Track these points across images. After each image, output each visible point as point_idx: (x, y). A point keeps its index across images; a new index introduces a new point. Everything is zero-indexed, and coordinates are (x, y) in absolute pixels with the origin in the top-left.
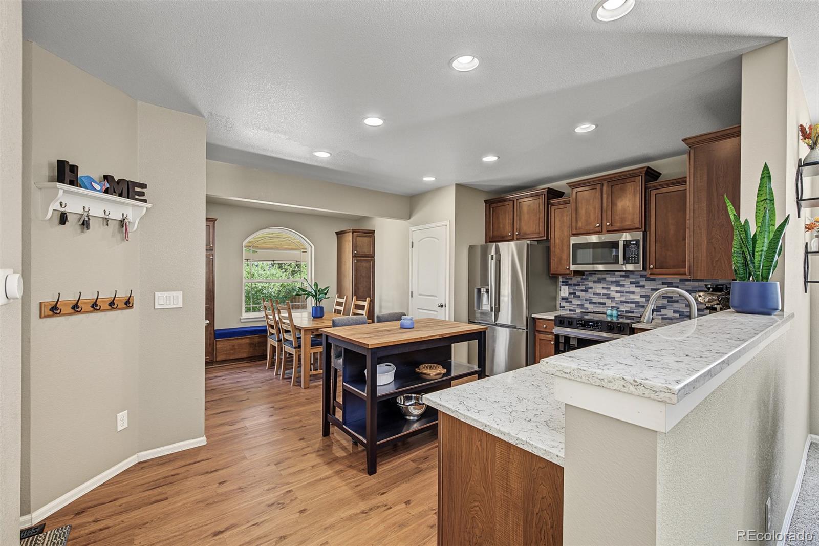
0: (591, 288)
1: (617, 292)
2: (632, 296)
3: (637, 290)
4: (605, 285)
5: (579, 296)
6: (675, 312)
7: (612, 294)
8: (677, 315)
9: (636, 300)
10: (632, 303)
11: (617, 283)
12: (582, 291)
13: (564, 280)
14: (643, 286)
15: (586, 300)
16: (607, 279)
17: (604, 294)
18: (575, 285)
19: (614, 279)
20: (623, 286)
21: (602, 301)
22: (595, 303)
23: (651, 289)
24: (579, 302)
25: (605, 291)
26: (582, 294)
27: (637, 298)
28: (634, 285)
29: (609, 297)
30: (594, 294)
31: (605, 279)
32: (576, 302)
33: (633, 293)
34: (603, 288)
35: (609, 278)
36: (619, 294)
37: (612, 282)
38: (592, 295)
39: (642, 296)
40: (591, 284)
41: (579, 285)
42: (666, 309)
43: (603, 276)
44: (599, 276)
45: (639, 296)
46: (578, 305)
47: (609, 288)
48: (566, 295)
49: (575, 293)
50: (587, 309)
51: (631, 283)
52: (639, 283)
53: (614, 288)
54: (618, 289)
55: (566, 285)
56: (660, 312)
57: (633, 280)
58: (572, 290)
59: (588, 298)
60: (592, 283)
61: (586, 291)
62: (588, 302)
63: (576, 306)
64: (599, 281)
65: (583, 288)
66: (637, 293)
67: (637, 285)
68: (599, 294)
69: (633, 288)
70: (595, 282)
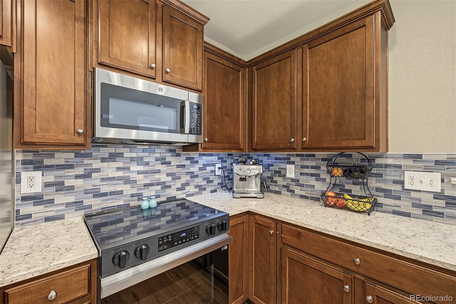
0: (98, 170)
1: (139, 173)
2: (157, 176)
3: (163, 168)
4: (121, 165)
5: (72, 188)
6: (196, 187)
7: (133, 176)
8: (197, 190)
9: (162, 181)
10: (158, 184)
11: (139, 161)
12: (77, 177)
13: (30, 157)
14: (169, 163)
15: (86, 192)
16: (125, 155)
17: (119, 179)
18: (60, 167)
19: (134, 155)
20: (147, 164)
21: (118, 188)
22: (105, 194)
23: (177, 165)
24: (71, 199)
25: (120, 174)
26: (79, 183)
27: (163, 178)
28: (159, 162)
29: (127, 181)
30: (103, 179)
31: (121, 155)
32: (61, 199)
33: (158, 172)
34: (118, 169)
35: (128, 154)
36: (142, 176)
37: (132, 159)
38: (98, 183)
39: (168, 175)
40: (96, 164)
41: (71, 167)
42: (189, 185)
43: (120, 150)
44: (112, 150)
45: (166, 175)
46: (68, 205)
47: (128, 169)
48: (38, 189)
49: (63, 183)
50: (90, 206)
51: (157, 160)
52: (165, 159)
53: (135, 168)
54: (141, 168)
55: (36, 169)
57: (159, 156)
58: (53, 177)
59: (90, 187)
60: (99, 161)
61: (87, 176)
62: (91, 195)
63: (63, 207)
64: (112, 157)
65: (80, 171)
66: (163, 172)
67: (163, 161)
68: (113, 179)
69: (158, 166)
70: (103, 160)
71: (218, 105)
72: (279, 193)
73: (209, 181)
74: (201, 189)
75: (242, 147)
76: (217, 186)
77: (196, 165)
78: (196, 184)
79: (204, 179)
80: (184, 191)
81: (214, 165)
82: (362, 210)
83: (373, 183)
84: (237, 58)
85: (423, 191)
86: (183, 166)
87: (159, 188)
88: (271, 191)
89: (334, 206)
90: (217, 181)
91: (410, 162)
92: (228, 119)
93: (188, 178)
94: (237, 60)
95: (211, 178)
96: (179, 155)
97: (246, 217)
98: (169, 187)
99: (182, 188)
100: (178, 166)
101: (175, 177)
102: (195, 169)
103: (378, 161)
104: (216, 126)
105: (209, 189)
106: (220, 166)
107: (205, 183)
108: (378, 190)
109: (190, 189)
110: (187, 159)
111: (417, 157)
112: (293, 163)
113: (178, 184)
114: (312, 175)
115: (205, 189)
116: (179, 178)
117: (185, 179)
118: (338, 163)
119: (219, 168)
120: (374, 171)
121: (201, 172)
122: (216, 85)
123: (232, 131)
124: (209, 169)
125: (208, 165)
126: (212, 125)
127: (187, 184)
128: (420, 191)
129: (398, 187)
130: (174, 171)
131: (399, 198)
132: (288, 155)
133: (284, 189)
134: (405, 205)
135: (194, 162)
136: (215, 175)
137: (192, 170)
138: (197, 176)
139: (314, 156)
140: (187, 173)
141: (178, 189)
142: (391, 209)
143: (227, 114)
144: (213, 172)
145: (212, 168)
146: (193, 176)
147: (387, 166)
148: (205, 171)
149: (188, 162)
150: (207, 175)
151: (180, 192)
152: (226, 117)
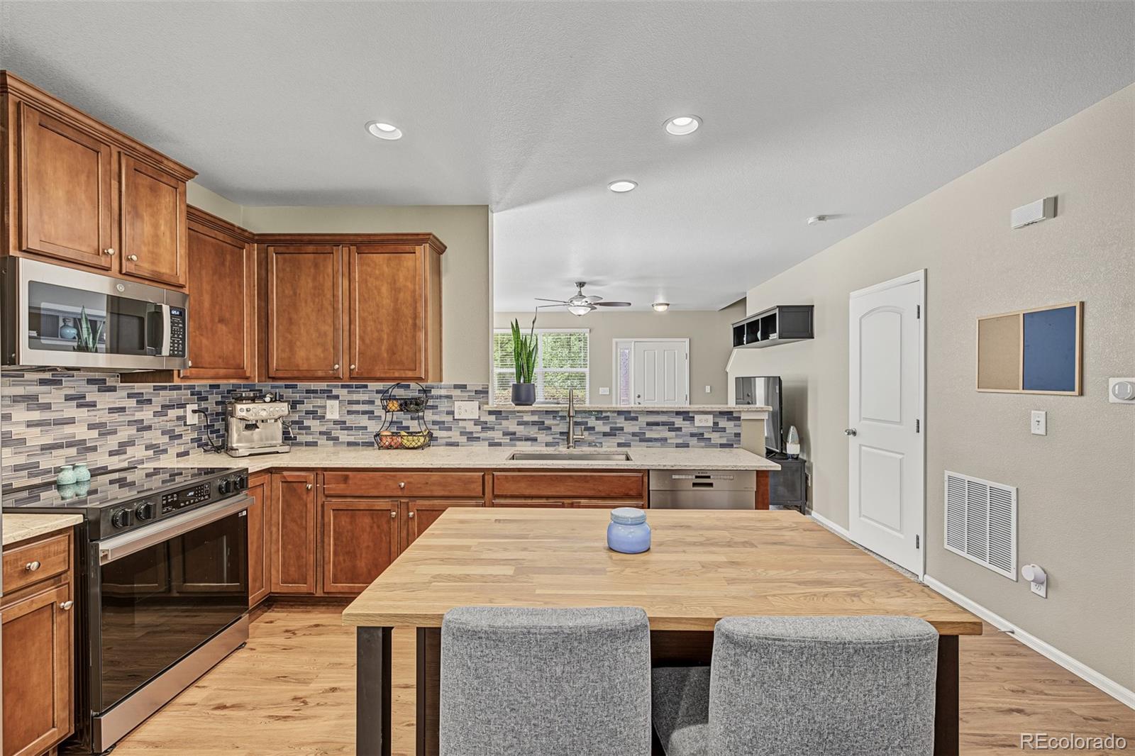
1: (30, 424)
2: (68, 430)
3: (81, 414)
6: (148, 448)
7: (18, 431)
8: (151, 452)
9: (78, 438)
10: (70, 445)
11: (31, 402)
14: (93, 405)
20: (47, 407)
23: (110, 409)
27: (80, 432)
28: (74, 403)
33: (71, 421)
36: (36, 430)
39: (91, 427)
42: (134, 445)
45: (86, 427)
51: (69, 398)
52: (84, 397)
53: (21, 415)
54: (36, 416)
56: (126, 453)
57: (72, 392)
66: (79, 421)
67: (79, 400)
69: (71, 411)
71: (207, 304)
72: (315, 444)
73: (174, 437)
74: (158, 451)
75: (248, 375)
76: (190, 445)
77: (145, 407)
78: (148, 442)
79: (163, 433)
80: (123, 457)
81: (182, 406)
82: (416, 446)
83: (429, 415)
84: (239, 228)
85: (469, 420)
86: (122, 409)
87: (73, 451)
88: (300, 444)
89: (389, 447)
90: (188, 437)
91: (458, 392)
92: (224, 328)
93: (132, 431)
94: (239, 231)
95: (178, 431)
96: (113, 389)
97: (267, 476)
98: (94, 449)
99: (121, 450)
100: (112, 410)
101: (103, 430)
102: (146, 414)
103: (434, 392)
104: (205, 341)
105: (173, 451)
106: (195, 407)
107: (166, 439)
108: (434, 423)
109: (137, 452)
110: (130, 396)
111: (463, 387)
112: (337, 397)
113: (112, 442)
114: (364, 413)
115: (165, 451)
116: (115, 432)
117: (125, 434)
118: (395, 396)
119: (194, 412)
120: (430, 403)
121: (156, 420)
122: (204, 272)
123: (231, 348)
124: (173, 413)
125: (172, 407)
126: (197, 339)
127: (131, 443)
128: (465, 420)
129: (450, 418)
130: (103, 420)
131: (450, 429)
132: (328, 386)
133: (322, 437)
134: (455, 436)
135: (143, 401)
136: (185, 425)
137: (138, 416)
138: (149, 428)
139: (366, 386)
140: (130, 423)
141: (111, 454)
142: (444, 441)
143: (221, 321)
144: (182, 418)
145: (180, 412)
146: (143, 427)
147: (441, 397)
148: (165, 418)
149: (132, 403)
150: (169, 426)
151: (116, 458)
152: (219, 325)
